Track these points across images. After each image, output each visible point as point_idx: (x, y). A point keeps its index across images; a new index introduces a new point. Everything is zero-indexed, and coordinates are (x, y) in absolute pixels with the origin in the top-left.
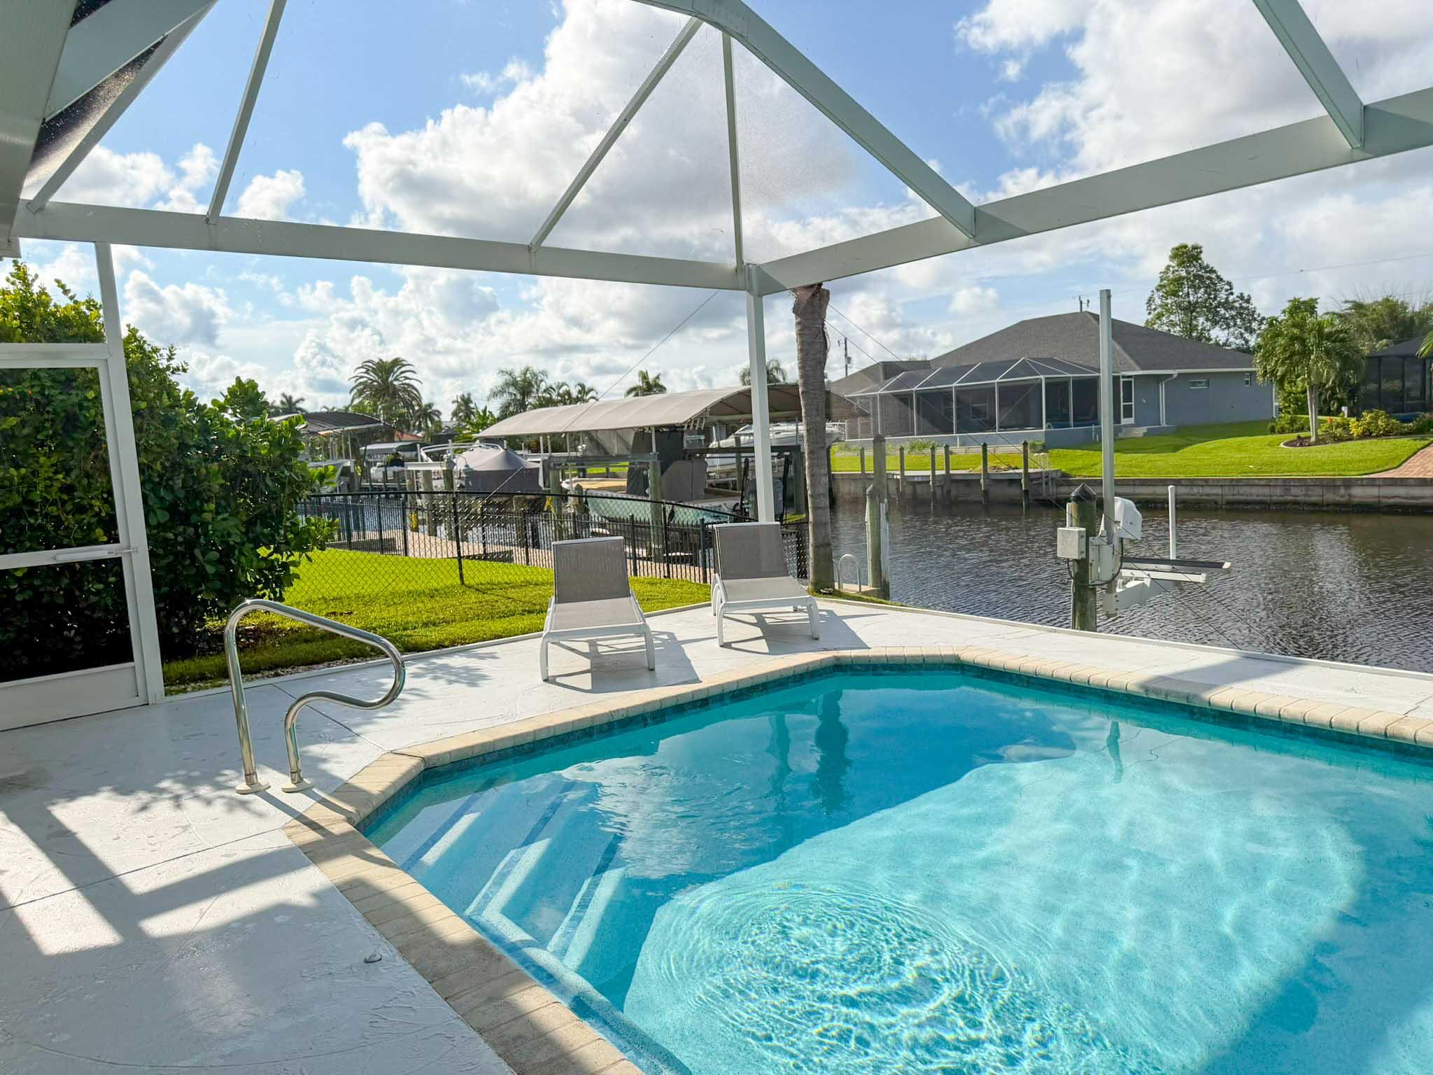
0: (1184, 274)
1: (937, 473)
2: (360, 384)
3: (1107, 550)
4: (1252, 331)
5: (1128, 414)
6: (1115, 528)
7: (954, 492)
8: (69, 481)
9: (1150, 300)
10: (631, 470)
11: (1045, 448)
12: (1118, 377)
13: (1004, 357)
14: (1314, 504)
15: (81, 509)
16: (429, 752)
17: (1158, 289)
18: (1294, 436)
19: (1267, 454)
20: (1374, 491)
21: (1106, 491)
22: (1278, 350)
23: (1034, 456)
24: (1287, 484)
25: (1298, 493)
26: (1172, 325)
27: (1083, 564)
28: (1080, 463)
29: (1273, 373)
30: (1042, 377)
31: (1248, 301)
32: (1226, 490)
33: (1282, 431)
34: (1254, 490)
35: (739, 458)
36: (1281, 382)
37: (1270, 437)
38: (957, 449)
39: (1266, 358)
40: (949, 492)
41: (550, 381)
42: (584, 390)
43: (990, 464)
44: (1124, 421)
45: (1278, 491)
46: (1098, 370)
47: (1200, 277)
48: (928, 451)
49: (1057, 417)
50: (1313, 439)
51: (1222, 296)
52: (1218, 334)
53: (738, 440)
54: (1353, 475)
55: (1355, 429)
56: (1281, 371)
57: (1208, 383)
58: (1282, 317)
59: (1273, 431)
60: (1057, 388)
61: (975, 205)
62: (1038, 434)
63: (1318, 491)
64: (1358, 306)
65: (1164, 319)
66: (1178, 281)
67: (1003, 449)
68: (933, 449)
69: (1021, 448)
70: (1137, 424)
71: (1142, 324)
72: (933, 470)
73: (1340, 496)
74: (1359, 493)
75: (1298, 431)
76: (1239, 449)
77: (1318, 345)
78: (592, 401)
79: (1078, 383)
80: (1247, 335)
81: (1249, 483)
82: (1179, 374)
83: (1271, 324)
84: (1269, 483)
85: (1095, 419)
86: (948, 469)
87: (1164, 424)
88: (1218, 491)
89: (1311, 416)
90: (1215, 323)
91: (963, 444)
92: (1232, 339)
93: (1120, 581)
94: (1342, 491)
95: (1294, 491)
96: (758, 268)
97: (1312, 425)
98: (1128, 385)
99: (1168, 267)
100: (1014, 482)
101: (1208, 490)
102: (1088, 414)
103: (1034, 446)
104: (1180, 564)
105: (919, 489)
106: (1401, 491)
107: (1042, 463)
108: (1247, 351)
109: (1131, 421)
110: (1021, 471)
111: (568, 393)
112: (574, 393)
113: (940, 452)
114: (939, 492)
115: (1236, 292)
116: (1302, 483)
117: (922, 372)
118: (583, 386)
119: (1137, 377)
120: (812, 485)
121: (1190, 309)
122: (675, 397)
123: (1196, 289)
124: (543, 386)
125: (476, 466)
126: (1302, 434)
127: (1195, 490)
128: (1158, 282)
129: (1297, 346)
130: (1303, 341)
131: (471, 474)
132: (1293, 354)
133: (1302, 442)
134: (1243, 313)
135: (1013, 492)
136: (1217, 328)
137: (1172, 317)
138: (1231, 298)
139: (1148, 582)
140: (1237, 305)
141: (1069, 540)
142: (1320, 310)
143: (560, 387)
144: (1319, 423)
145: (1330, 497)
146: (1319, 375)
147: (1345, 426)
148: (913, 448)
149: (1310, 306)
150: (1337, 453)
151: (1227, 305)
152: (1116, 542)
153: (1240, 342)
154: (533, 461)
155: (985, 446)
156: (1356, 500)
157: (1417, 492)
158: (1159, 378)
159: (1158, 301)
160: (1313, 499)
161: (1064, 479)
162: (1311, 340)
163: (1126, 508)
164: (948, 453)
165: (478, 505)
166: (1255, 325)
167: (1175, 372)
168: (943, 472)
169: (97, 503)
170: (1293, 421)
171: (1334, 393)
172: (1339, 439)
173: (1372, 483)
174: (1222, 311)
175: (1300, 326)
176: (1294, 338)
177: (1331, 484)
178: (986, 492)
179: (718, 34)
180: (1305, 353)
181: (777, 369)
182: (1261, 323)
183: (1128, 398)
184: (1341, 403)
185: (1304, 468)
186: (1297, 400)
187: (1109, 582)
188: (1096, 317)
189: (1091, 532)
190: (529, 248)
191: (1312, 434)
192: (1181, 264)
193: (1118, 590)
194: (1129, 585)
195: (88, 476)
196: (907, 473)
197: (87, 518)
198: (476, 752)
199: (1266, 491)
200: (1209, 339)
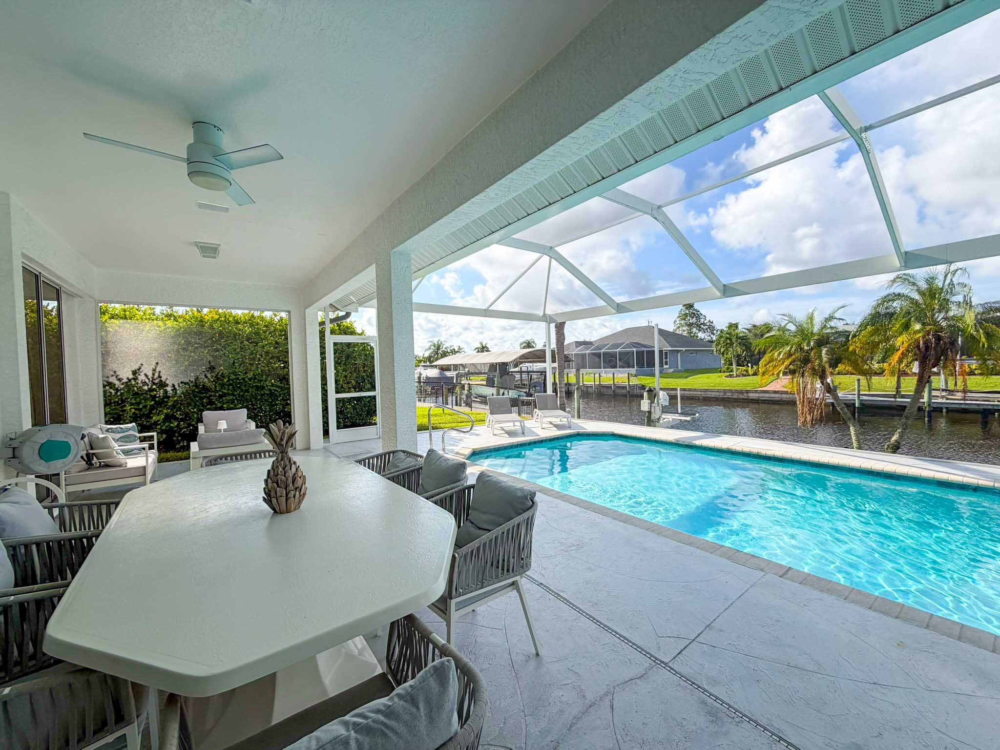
0: (688, 312)
3: (657, 408)
4: (714, 334)
5: (666, 364)
6: (660, 401)
7: (602, 391)
8: (346, 374)
9: (675, 322)
10: (487, 379)
11: (636, 376)
12: (662, 351)
13: (621, 341)
14: (735, 399)
15: (348, 383)
16: (474, 447)
17: (678, 317)
18: (728, 374)
19: (718, 380)
20: (757, 395)
21: (657, 389)
22: (721, 342)
23: (631, 378)
24: (725, 391)
25: (729, 395)
26: (684, 331)
27: (650, 412)
28: (648, 381)
29: (720, 350)
30: (635, 349)
31: (712, 323)
33: (724, 372)
34: (713, 393)
35: (528, 375)
36: (723, 354)
37: (720, 374)
38: (603, 375)
39: (717, 345)
40: (600, 390)
41: (447, 345)
42: (460, 348)
43: (615, 381)
44: (665, 367)
45: (722, 394)
46: (654, 347)
47: (694, 313)
48: (593, 375)
49: (640, 364)
50: (735, 375)
51: (702, 321)
52: (701, 335)
53: (521, 368)
54: (749, 389)
55: (750, 372)
56: (722, 350)
57: (696, 353)
58: (725, 329)
59: (720, 372)
60: (640, 354)
61: (618, 302)
62: (633, 371)
64: (754, 326)
65: (680, 329)
66: (686, 315)
67: (620, 375)
68: (594, 374)
69: (627, 375)
70: (670, 368)
71: (672, 331)
72: (595, 382)
73: (745, 396)
74: (752, 396)
75: (730, 372)
76: (707, 378)
77: (736, 341)
78: (463, 353)
79: (648, 352)
80: (712, 336)
81: (711, 391)
82: (686, 350)
83: (721, 332)
84: (718, 391)
85: (654, 366)
86: (600, 382)
87: (680, 368)
88: (699, 393)
89: (734, 367)
90: (699, 330)
91: (605, 373)
92: (706, 337)
93: (662, 419)
94: (745, 394)
95: (728, 394)
96: (549, 316)
97: (735, 370)
98: (666, 353)
99: (682, 309)
100: (624, 388)
101: (695, 393)
102: (651, 364)
103: (632, 374)
104: (682, 414)
105: (589, 389)
106: (767, 395)
107: (634, 381)
108: (712, 342)
109: (667, 366)
110: (627, 384)
111: (454, 349)
112: (456, 350)
113: (597, 375)
114: (596, 390)
115: (707, 319)
116: (730, 391)
117: (590, 346)
118: (459, 347)
119: (669, 350)
120: (560, 384)
121: (690, 325)
122: (494, 353)
123: (692, 318)
124: (444, 347)
125: (429, 376)
126: (731, 373)
127: (691, 393)
128: (678, 315)
129: (728, 341)
130: (731, 340)
131: (427, 378)
132: (727, 344)
133: (731, 376)
134: (711, 328)
135: (624, 391)
136: (701, 333)
137: (683, 328)
138: (705, 322)
139: (671, 420)
140: (708, 324)
141: (645, 405)
142: (740, 327)
143: (451, 347)
144: (737, 370)
145: (741, 396)
146: (737, 352)
147: (747, 371)
148: (586, 374)
149: (736, 326)
150: (743, 380)
151: (704, 324)
152: (660, 406)
153: (710, 338)
154: (448, 374)
155: (613, 374)
156: (750, 398)
157: (773, 395)
158: (678, 351)
159: (678, 322)
160: (735, 397)
161: (643, 387)
162: (734, 340)
163: (664, 395)
164: (600, 376)
165: (429, 389)
166: (715, 332)
167: (684, 349)
168: (598, 383)
169: (353, 381)
170: (728, 368)
171: (746, 358)
172: (744, 376)
173: (756, 392)
174: (702, 326)
175: (730, 334)
176: (727, 338)
177: (741, 392)
178: (614, 391)
179: (548, 258)
180: (732, 344)
181: (533, 342)
182: (717, 331)
183: (666, 358)
184: (748, 362)
185: (731, 386)
186: (729, 360)
187: (658, 419)
188: (653, 327)
189: (652, 402)
190: (485, 310)
191: (735, 373)
192: (687, 308)
193: (661, 422)
194: (664, 420)
195: (351, 373)
196: (584, 383)
197: (350, 386)
198: (485, 448)
199: (717, 393)
200: (697, 337)
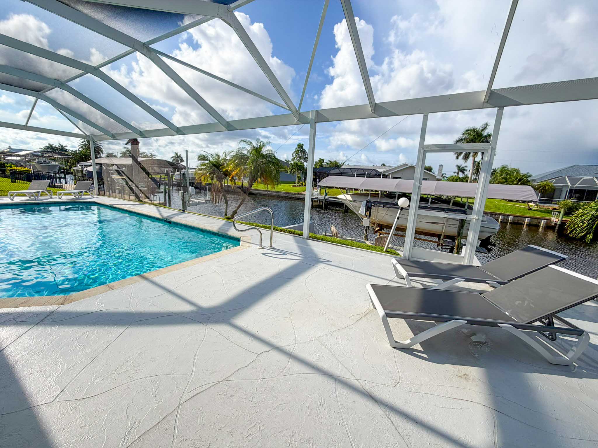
1: (225, 185)
2: (82, 144)
9: (293, 154)
17: (295, 152)
20: (299, 196)
24: (286, 193)
25: (288, 195)
32: (277, 193)
34: (281, 194)
45: (285, 194)
54: (296, 192)
63: (291, 195)
66: (298, 151)
74: (297, 196)
76: (284, 186)
86: (228, 184)
88: (276, 193)
145: (292, 196)
160: (290, 196)
163: (191, 188)
168: (227, 185)
173: (298, 194)
177: (292, 194)
187: (188, 201)
192: (299, 147)
199: (283, 194)
